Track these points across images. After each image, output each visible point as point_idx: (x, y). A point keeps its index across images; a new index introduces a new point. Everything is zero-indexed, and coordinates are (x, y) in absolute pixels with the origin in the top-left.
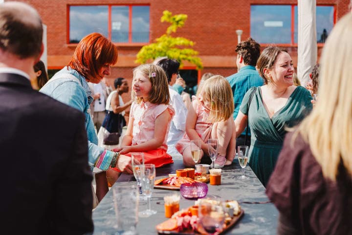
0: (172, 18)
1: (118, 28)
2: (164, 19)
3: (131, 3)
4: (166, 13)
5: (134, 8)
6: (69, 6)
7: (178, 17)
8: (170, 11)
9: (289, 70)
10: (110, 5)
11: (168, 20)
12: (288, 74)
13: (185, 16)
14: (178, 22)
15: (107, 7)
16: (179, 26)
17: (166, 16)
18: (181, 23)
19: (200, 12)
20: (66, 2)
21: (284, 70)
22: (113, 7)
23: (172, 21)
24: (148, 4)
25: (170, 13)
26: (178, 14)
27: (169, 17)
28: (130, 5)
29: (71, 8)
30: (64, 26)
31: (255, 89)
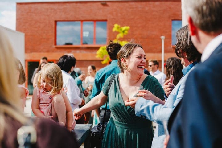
0: (120, 29)
1: (87, 36)
2: (115, 29)
3: (95, 19)
4: (116, 26)
5: (97, 22)
6: (56, 22)
7: (124, 28)
8: (119, 24)
9: (142, 62)
10: (82, 21)
11: (117, 30)
12: (141, 64)
13: (128, 28)
14: (124, 32)
15: (80, 22)
16: (125, 34)
17: (116, 27)
18: (126, 32)
19: (139, 25)
20: (54, 19)
21: (139, 60)
22: (84, 22)
23: (120, 31)
24: (106, 20)
25: (119, 26)
26: (124, 26)
27: (118, 28)
28: (95, 21)
29: (58, 23)
30: (53, 34)
31: (114, 77)
